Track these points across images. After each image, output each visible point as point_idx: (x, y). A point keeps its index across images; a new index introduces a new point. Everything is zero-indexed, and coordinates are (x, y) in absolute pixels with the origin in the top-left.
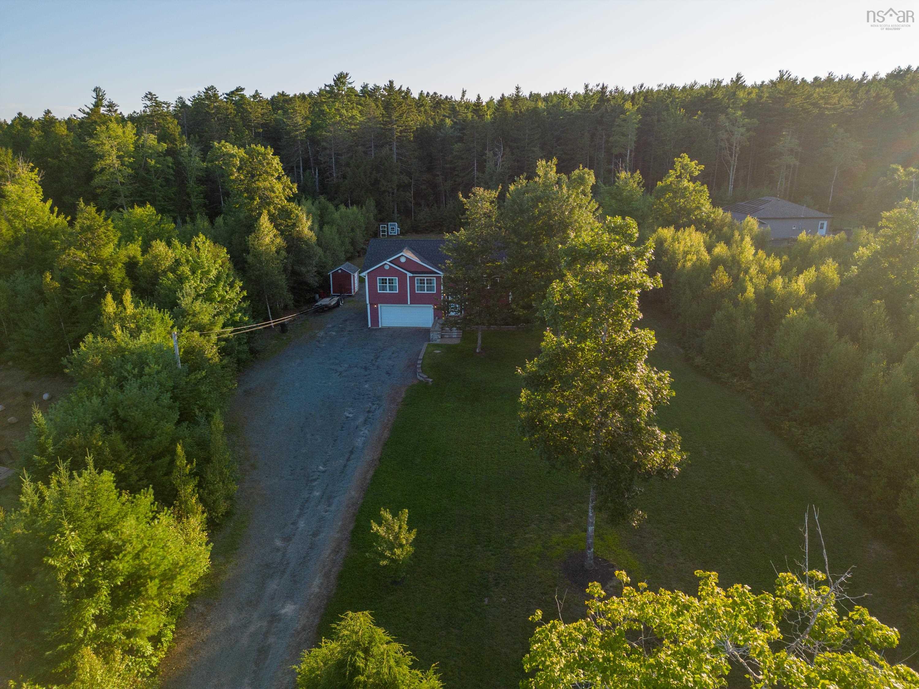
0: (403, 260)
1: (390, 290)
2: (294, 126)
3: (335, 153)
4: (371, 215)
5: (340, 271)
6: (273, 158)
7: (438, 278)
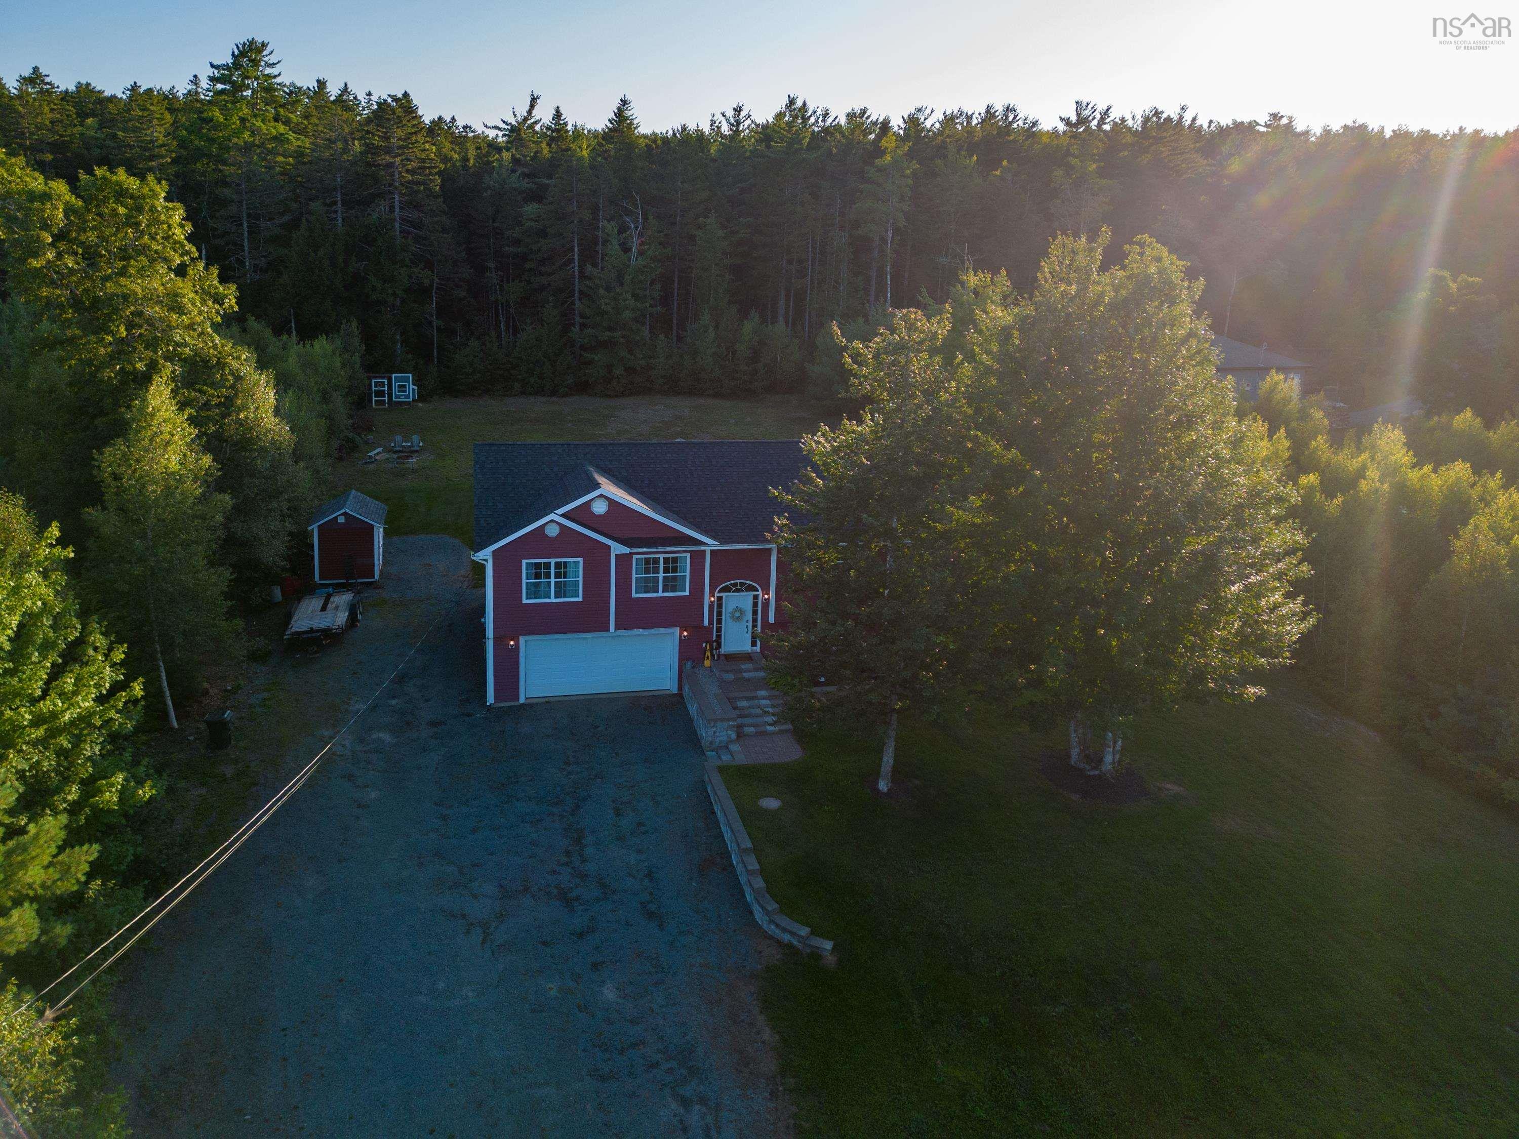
0: (600, 508)
1: (557, 595)
2: (145, 149)
3: (249, 215)
4: (357, 358)
5: (342, 520)
6: (168, 209)
7: (698, 558)
